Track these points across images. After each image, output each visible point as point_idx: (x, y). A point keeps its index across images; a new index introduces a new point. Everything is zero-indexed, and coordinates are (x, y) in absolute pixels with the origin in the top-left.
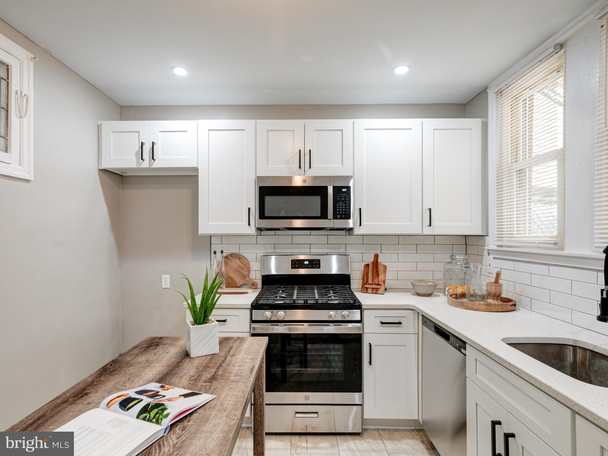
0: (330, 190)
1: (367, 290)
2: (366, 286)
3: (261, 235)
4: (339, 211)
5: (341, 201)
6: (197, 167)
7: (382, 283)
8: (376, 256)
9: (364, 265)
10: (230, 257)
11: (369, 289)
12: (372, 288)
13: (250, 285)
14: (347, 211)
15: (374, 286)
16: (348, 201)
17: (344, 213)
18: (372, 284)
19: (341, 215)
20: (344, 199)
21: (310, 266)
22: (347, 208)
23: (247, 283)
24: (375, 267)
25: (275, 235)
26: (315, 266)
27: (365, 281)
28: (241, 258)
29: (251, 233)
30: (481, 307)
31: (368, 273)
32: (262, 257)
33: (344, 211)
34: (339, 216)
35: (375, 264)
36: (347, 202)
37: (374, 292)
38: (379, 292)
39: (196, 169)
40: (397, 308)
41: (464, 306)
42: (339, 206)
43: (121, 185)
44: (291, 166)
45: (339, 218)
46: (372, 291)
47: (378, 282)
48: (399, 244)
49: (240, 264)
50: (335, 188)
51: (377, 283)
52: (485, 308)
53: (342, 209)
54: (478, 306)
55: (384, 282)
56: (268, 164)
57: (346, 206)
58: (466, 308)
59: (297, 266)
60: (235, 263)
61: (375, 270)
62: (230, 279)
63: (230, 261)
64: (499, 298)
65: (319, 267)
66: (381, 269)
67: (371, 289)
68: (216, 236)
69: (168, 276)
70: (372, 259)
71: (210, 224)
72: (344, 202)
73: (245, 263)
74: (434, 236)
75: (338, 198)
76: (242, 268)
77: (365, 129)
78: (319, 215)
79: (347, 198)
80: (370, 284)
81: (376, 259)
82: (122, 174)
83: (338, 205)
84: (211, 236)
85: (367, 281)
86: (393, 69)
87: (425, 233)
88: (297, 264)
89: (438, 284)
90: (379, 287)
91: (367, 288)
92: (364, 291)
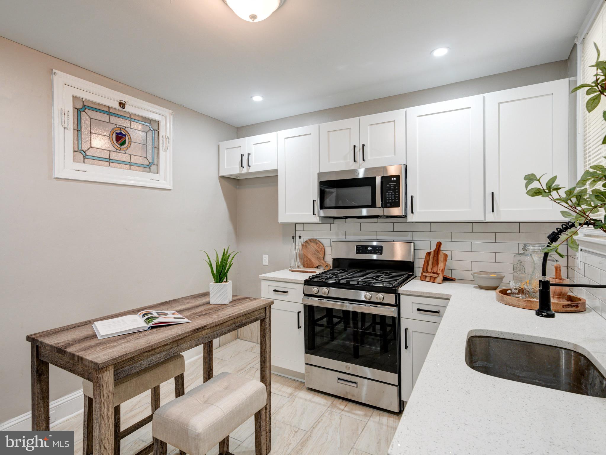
0: (378, 180)
1: (425, 278)
2: (424, 274)
3: (334, 223)
4: (389, 200)
5: (390, 190)
6: (277, 169)
7: (440, 272)
8: (439, 244)
9: (426, 253)
10: (309, 242)
11: (427, 278)
12: (431, 277)
13: (325, 266)
14: (397, 199)
15: (432, 275)
16: (397, 189)
17: (393, 201)
18: (430, 273)
19: (391, 203)
20: (393, 188)
21: (373, 252)
22: (397, 197)
23: (321, 264)
24: (436, 255)
25: (346, 223)
26: (377, 252)
27: (425, 270)
28: (317, 243)
29: (316, 221)
30: (520, 303)
31: (429, 261)
32: (333, 242)
33: (393, 200)
34: (388, 204)
35: (436, 252)
36: (397, 191)
37: (432, 280)
38: (436, 281)
39: (276, 171)
40: (434, 296)
41: (504, 300)
42: (389, 195)
43: (237, 186)
44: (349, 161)
45: (389, 206)
46: (430, 279)
47: (437, 271)
48: (473, 232)
49: (317, 248)
50: (382, 178)
51: (435, 271)
52: (525, 304)
53: (392, 197)
54: (517, 302)
55: (443, 271)
56: (329, 161)
57: (395, 194)
58: (505, 303)
59: (361, 251)
60: (313, 247)
61: (435, 259)
62: (309, 261)
63: (309, 246)
64: (561, 297)
65: (381, 254)
66: (441, 257)
67: (429, 278)
68: (300, 224)
69: (267, 256)
70: (434, 247)
71: (286, 214)
72: (394, 190)
73: (321, 247)
74: (519, 223)
75: (388, 187)
76: (318, 252)
77: (418, 116)
78: (370, 204)
79: (397, 186)
80: (428, 272)
81: (438, 247)
82: (237, 178)
83: (387, 194)
84: (296, 224)
85: (427, 270)
86: (431, 52)
87: (488, 220)
88: (361, 249)
89: (504, 277)
90: (436, 275)
91: (426, 276)
92: (422, 278)
